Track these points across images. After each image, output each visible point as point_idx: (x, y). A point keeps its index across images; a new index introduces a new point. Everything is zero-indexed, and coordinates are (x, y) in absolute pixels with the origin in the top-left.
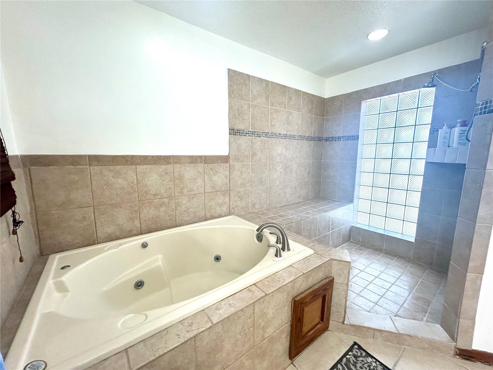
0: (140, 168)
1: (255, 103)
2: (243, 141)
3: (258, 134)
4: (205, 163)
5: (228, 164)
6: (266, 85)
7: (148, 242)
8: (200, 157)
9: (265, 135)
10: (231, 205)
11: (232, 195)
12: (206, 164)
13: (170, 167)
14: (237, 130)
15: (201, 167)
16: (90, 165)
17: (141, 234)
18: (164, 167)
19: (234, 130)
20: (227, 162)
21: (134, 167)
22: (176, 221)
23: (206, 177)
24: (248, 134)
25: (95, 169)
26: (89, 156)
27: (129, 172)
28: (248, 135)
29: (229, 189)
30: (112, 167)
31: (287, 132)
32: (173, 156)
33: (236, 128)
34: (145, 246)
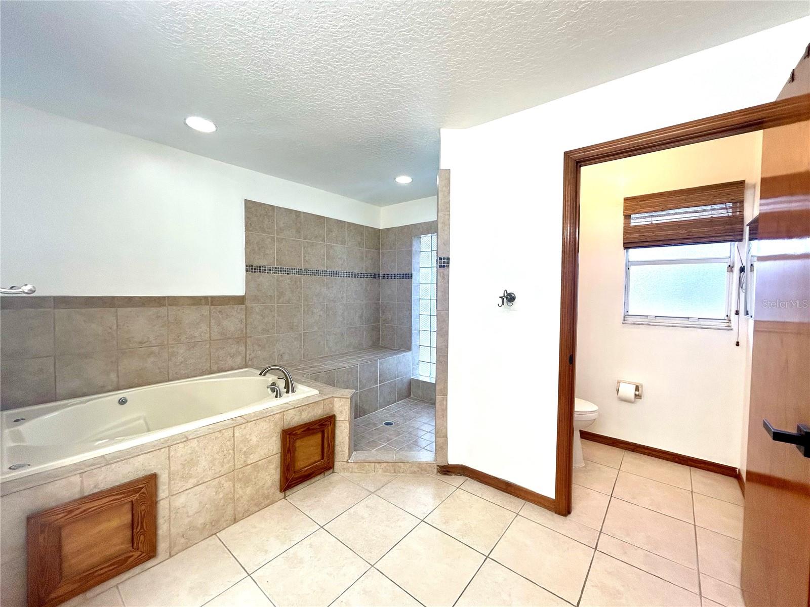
0: (122, 311)
1: (281, 236)
2: (265, 279)
3: (285, 271)
4: (212, 305)
5: (243, 306)
6: (296, 216)
7: (128, 399)
8: (206, 298)
9: (296, 272)
10: (248, 356)
11: (249, 342)
12: (213, 307)
13: (163, 311)
14: (257, 267)
15: (205, 310)
16: (54, 308)
17: (119, 390)
18: (154, 310)
19: (252, 266)
20: (243, 303)
21: (113, 309)
22: (168, 375)
23: (213, 321)
24: (273, 270)
25: (62, 312)
26: (54, 297)
27: (109, 316)
28: (272, 272)
29: (245, 336)
30: (83, 310)
31: (327, 267)
32: (168, 297)
33: (255, 264)
34: (122, 402)
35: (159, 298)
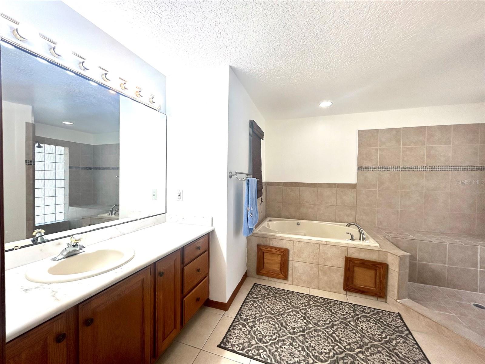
0: (301, 188)
1: (384, 147)
2: (370, 175)
3: (386, 169)
4: (338, 188)
5: (355, 190)
6: (396, 132)
7: (300, 223)
8: (335, 184)
9: (395, 169)
10: (357, 217)
11: (358, 210)
12: (338, 189)
13: (316, 189)
14: (365, 167)
15: (334, 190)
16: (283, 186)
17: (299, 219)
18: (313, 189)
19: (362, 167)
20: (355, 188)
21: (299, 188)
22: (317, 218)
23: (338, 196)
24: (376, 169)
25: (285, 188)
26: (283, 182)
27: (297, 190)
28: (375, 170)
29: (356, 206)
30: (290, 187)
32: (318, 183)
33: (364, 166)
34: (298, 224)
35: (315, 183)
